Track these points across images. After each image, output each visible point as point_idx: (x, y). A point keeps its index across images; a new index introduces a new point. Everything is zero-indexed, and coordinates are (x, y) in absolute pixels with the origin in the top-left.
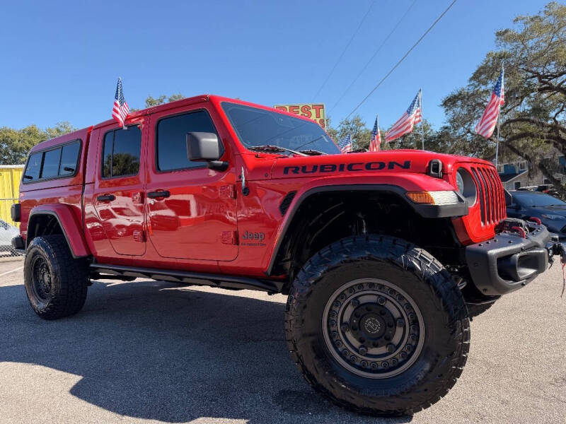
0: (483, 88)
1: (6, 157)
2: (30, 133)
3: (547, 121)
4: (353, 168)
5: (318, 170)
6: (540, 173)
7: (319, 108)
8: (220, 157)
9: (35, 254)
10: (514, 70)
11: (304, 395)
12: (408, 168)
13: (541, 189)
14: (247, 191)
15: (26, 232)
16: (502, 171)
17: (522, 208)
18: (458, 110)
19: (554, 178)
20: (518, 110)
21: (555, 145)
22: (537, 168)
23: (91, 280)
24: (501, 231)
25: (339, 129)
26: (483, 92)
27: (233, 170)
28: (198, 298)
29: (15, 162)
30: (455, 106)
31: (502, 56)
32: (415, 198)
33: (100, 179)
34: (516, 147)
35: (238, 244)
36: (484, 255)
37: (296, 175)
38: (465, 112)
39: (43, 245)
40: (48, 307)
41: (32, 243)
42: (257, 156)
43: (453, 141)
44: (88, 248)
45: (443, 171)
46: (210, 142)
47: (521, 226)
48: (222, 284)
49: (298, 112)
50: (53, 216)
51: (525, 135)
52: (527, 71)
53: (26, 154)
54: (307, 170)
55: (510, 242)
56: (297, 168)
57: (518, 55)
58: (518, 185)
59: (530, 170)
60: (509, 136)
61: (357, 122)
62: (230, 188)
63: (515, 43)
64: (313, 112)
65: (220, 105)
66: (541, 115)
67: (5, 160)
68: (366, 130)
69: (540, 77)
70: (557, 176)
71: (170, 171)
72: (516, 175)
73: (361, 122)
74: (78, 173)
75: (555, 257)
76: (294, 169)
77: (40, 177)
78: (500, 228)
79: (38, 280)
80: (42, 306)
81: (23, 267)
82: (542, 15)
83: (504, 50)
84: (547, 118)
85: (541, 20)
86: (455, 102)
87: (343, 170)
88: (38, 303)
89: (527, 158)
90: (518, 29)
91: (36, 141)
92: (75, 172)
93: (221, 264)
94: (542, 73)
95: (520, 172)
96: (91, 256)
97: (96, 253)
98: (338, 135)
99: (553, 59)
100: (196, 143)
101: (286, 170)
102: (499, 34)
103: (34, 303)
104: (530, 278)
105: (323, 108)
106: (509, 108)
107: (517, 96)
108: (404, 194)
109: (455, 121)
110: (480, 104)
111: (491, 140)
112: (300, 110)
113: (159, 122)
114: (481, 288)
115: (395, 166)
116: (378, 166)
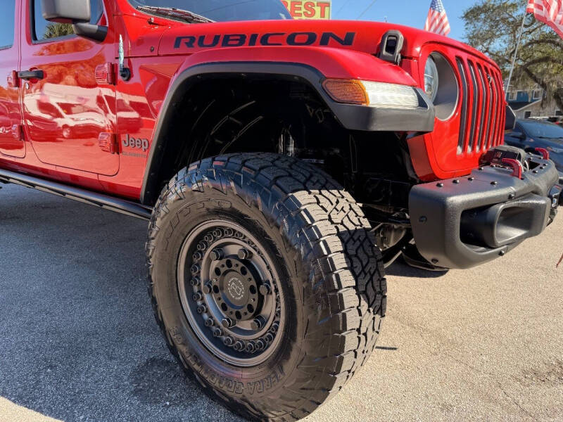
4: (269, 41)
5: (220, 42)
6: (554, 103)
7: (324, 5)
12: (350, 44)
13: (551, 120)
14: (127, 73)
16: (515, 98)
17: (527, 138)
18: (479, 24)
20: (545, 30)
22: (552, 97)
24: (488, 164)
26: (510, 6)
30: (478, 20)
34: (534, 73)
35: (118, 153)
37: (188, 51)
38: (486, 27)
42: (150, 21)
47: (519, 158)
51: (546, 59)
54: (205, 43)
55: (493, 183)
56: (197, 40)
58: (528, 114)
59: (544, 99)
60: (528, 60)
64: (318, 9)
72: (527, 103)
76: (188, 40)
78: (486, 160)
86: (477, 15)
87: (254, 45)
89: (543, 85)
93: (102, 178)
95: (533, 101)
101: (178, 41)
104: (514, 243)
105: (329, 6)
106: (535, 27)
108: (321, 82)
109: (474, 37)
110: (504, 20)
111: (509, 62)
112: (302, 6)
114: (427, 257)
115: (330, 40)
116: (305, 39)
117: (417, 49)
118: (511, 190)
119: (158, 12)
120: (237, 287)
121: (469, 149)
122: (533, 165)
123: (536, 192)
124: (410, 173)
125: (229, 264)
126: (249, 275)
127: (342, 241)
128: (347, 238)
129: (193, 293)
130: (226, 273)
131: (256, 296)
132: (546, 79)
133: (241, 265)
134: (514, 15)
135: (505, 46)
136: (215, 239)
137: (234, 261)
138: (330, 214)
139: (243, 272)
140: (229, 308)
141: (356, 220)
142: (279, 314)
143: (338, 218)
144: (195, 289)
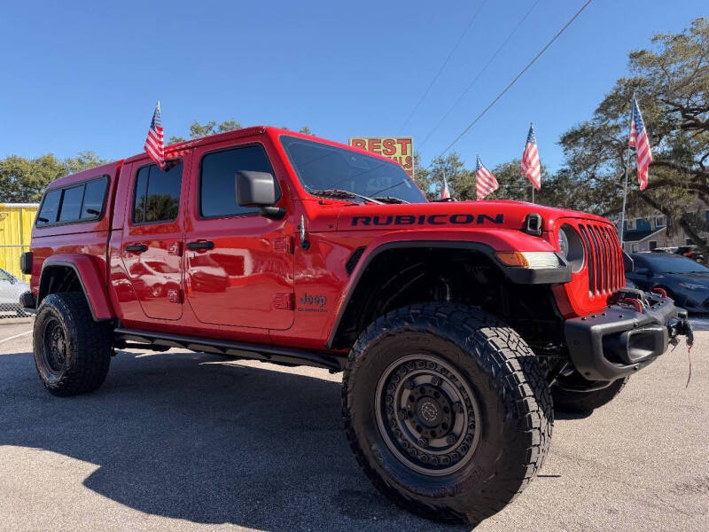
0: (612, 122)
1: (14, 193)
2: (45, 165)
3: (691, 165)
4: (435, 221)
5: (394, 222)
6: (681, 231)
7: (405, 142)
8: (276, 201)
9: (49, 314)
10: (650, 102)
11: (370, 495)
12: (500, 222)
13: (681, 251)
14: (307, 244)
15: (37, 288)
16: (635, 226)
17: (655, 274)
18: (579, 149)
19: (698, 238)
20: (656, 151)
21: (701, 196)
22: (678, 225)
23: (116, 349)
24: (615, 303)
25: (430, 169)
26: (611, 128)
27: (291, 218)
28: (246, 375)
29: (26, 199)
30: (577, 144)
31: (635, 85)
32: (505, 259)
33: (130, 224)
34: (652, 198)
35: (293, 309)
36: (586, 331)
37: (368, 227)
38: (588, 152)
39: (57, 304)
40: (62, 380)
41: (44, 302)
42: (320, 203)
43: (572, 188)
44: (112, 309)
45: (542, 228)
46: (264, 184)
47: (640, 297)
48: (273, 358)
49: (379, 147)
50: (71, 269)
51: (663, 182)
52: (668, 102)
53: (39, 190)
54: (380, 221)
55: (621, 317)
56: (372, 219)
57: (657, 82)
58: (653, 245)
59: (668, 226)
61: (453, 160)
62: (287, 240)
63: (654, 68)
64: (398, 147)
65: (279, 138)
66: (684, 158)
67: (13, 196)
68: (464, 171)
69: (684, 111)
70: (702, 235)
71: (215, 218)
72: (650, 232)
73: (458, 161)
74: (103, 217)
75: (679, 336)
76: (364, 220)
77: (58, 220)
78: (613, 300)
79: (50, 349)
80: (54, 379)
81: (32, 331)
82: (688, 34)
83: (639, 76)
84: (692, 163)
85: (686, 40)
86: (576, 139)
87: (423, 223)
88: (49, 376)
89: (665, 211)
90: (657, 50)
91: (53, 174)
92: (101, 215)
93: (272, 333)
94: (685, 106)
95: (656, 229)
96: (116, 320)
97: (122, 316)
98: (429, 177)
99: (701, 88)
100: (247, 185)
101: (355, 220)
102: (633, 56)
103: (45, 376)
104: (645, 361)
105: (410, 143)
107: (654, 133)
108: (493, 254)
109: (575, 163)
110: (607, 143)
111: (621, 188)
112: (382, 144)
113: (204, 157)
114: (582, 371)
115: (485, 220)
116: (465, 219)
117: (551, 222)
118: (636, 321)
119: (324, 194)
120: (429, 411)
121: (598, 293)
122: (653, 303)
123: (655, 323)
124: (557, 313)
125: (422, 391)
126: (442, 397)
127: (520, 362)
128: (522, 360)
129: (387, 421)
130: (419, 399)
131: (450, 415)
132: (667, 205)
133: (434, 390)
134: (618, 138)
135: (612, 170)
136: (408, 372)
137: (427, 389)
138: (508, 343)
139: (436, 396)
140: (424, 429)
141: (524, 349)
142: (472, 427)
143: (513, 347)
144: (389, 416)
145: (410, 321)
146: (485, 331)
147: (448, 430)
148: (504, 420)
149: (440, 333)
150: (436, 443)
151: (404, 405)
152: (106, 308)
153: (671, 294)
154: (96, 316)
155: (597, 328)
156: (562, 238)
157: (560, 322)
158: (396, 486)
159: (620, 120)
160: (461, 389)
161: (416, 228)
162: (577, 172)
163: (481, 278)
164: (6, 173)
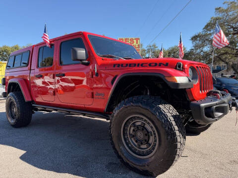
0: (209, 32)
1: (5, 58)
2: (15, 48)
4: (143, 65)
5: (128, 66)
6: (232, 69)
7: (137, 39)
8: (86, 59)
9: (10, 99)
10: (222, 25)
13: (232, 77)
14: (97, 74)
15: (7, 91)
16: (216, 68)
17: (223, 85)
18: (197, 42)
19: (237, 72)
22: (231, 67)
23: (34, 111)
24: (209, 95)
25: (146, 49)
26: (209, 34)
27: (92, 65)
30: (197, 40)
31: (217, 19)
32: (169, 79)
33: (37, 68)
34: (222, 58)
35: (93, 98)
36: (199, 106)
38: (200, 43)
39: (13, 96)
40: (15, 122)
41: (9, 95)
42: (102, 59)
43: (195, 55)
45: (182, 67)
46: (82, 53)
47: (218, 93)
50: (17, 84)
51: (226, 53)
52: (228, 25)
54: (123, 66)
55: (211, 100)
56: (119, 65)
57: (225, 18)
58: (222, 74)
59: (228, 68)
60: (219, 54)
61: (154, 46)
62: (90, 73)
63: (224, 13)
64: (135, 41)
65: (87, 36)
66: (233, 45)
68: (158, 50)
69: (234, 28)
71: (65, 65)
72: (221, 70)
73: (156, 46)
74: (28, 65)
75: (233, 107)
76: (117, 65)
77: (13, 66)
78: (209, 94)
79: (11, 111)
80: (12, 121)
83: (218, 16)
84: (236, 46)
85: (235, 3)
86: (196, 38)
87: (138, 66)
89: (227, 63)
90: (225, 7)
93: (86, 106)
95: (223, 69)
96: (33, 101)
97: (35, 100)
98: (146, 51)
100: (75, 53)
101: (114, 65)
102: (216, 9)
103: (10, 121)
104: (220, 117)
105: (139, 39)
108: (164, 77)
109: (196, 46)
110: (207, 39)
111: (212, 55)
112: (129, 40)
113: (62, 43)
114: (197, 121)
115: (162, 65)
116: (154, 64)
117: (186, 66)
118: (217, 102)
119: (104, 56)
120: (140, 135)
121: (203, 91)
122: (223, 95)
123: (224, 103)
124: (188, 99)
125: (138, 128)
126: (145, 130)
128: (174, 117)
130: (136, 131)
131: (147, 137)
132: (227, 60)
133: (142, 128)
134: (211, 38)
135: (209, 49)
136: (133, 121)
137: (139, 127)
138: (169, 111)
139: (143, 130)
140: (138, 142)
141: (175, 112)
142: (156, 141)
143: (171, 112)
144: (126, 137)
145: (133, 103)
146: (160, 106)
147: (147, 142)
148: (167, 139)
149: (144, 107)
150: (143, 146)
151: (131, 133)
152: (30, 97)
153: (230, 92)
154: (26, 100)
155: (203, 105)
156: (190, 72)
157: (189, 102)
158: (128, 162)
159: (212, 31)
160: (152, 127)
161: (136, 68)
162: (196, 49)
163: (160, 86)
164: (2, 51)
